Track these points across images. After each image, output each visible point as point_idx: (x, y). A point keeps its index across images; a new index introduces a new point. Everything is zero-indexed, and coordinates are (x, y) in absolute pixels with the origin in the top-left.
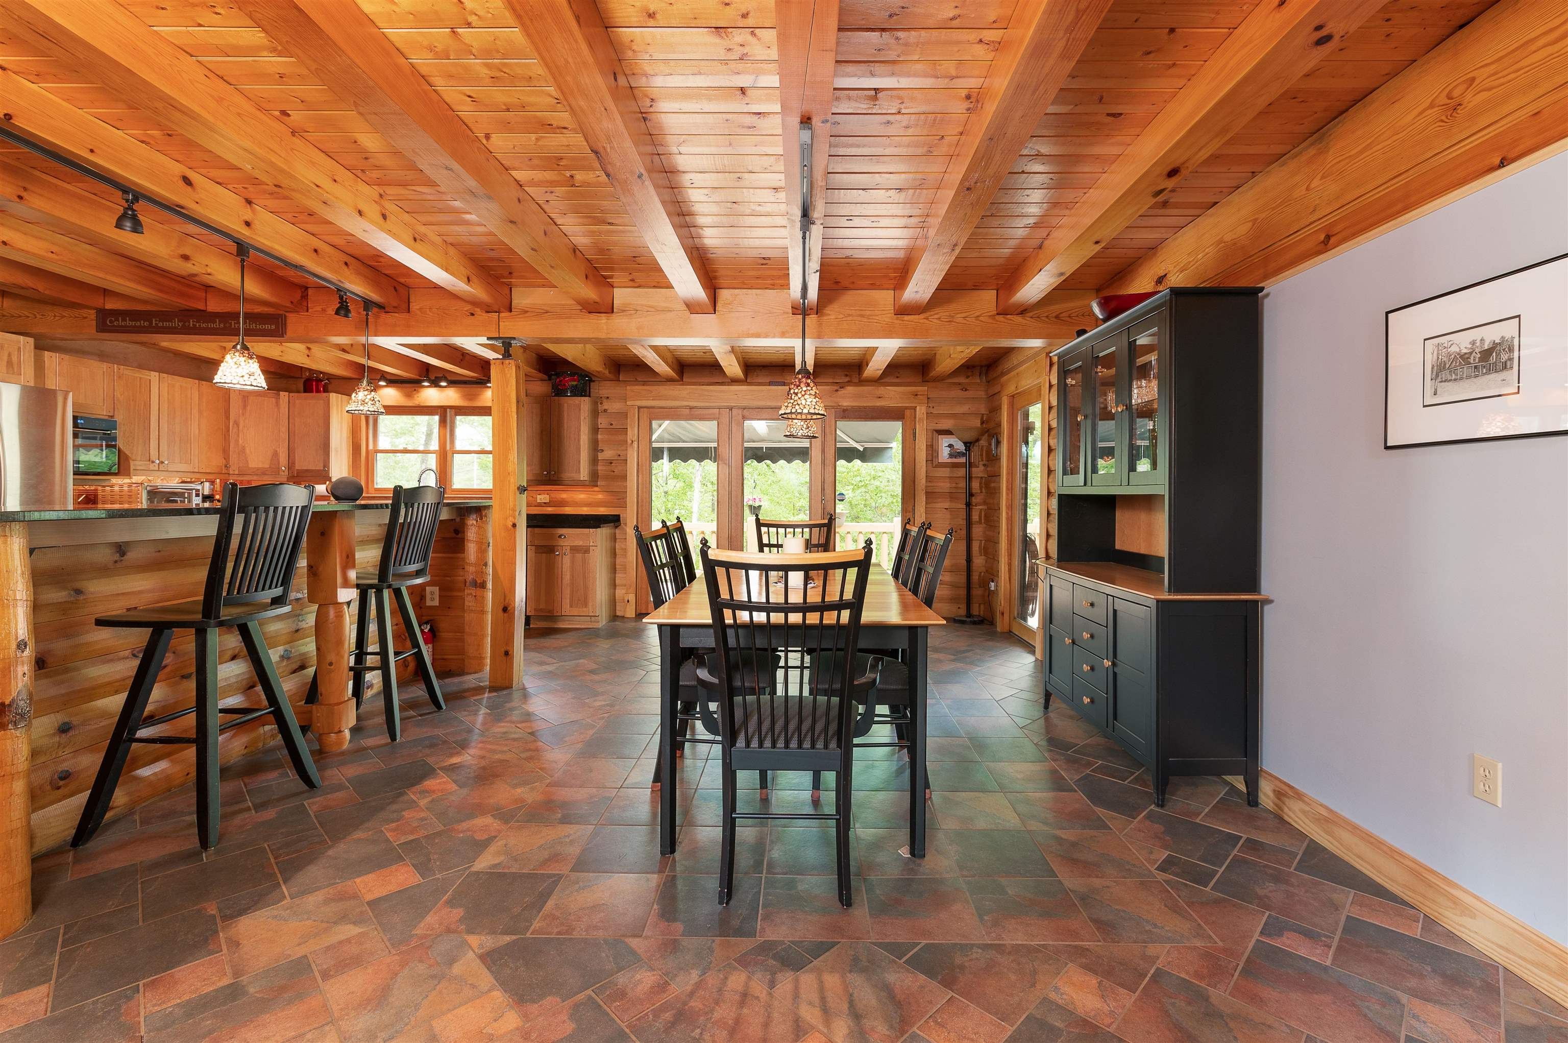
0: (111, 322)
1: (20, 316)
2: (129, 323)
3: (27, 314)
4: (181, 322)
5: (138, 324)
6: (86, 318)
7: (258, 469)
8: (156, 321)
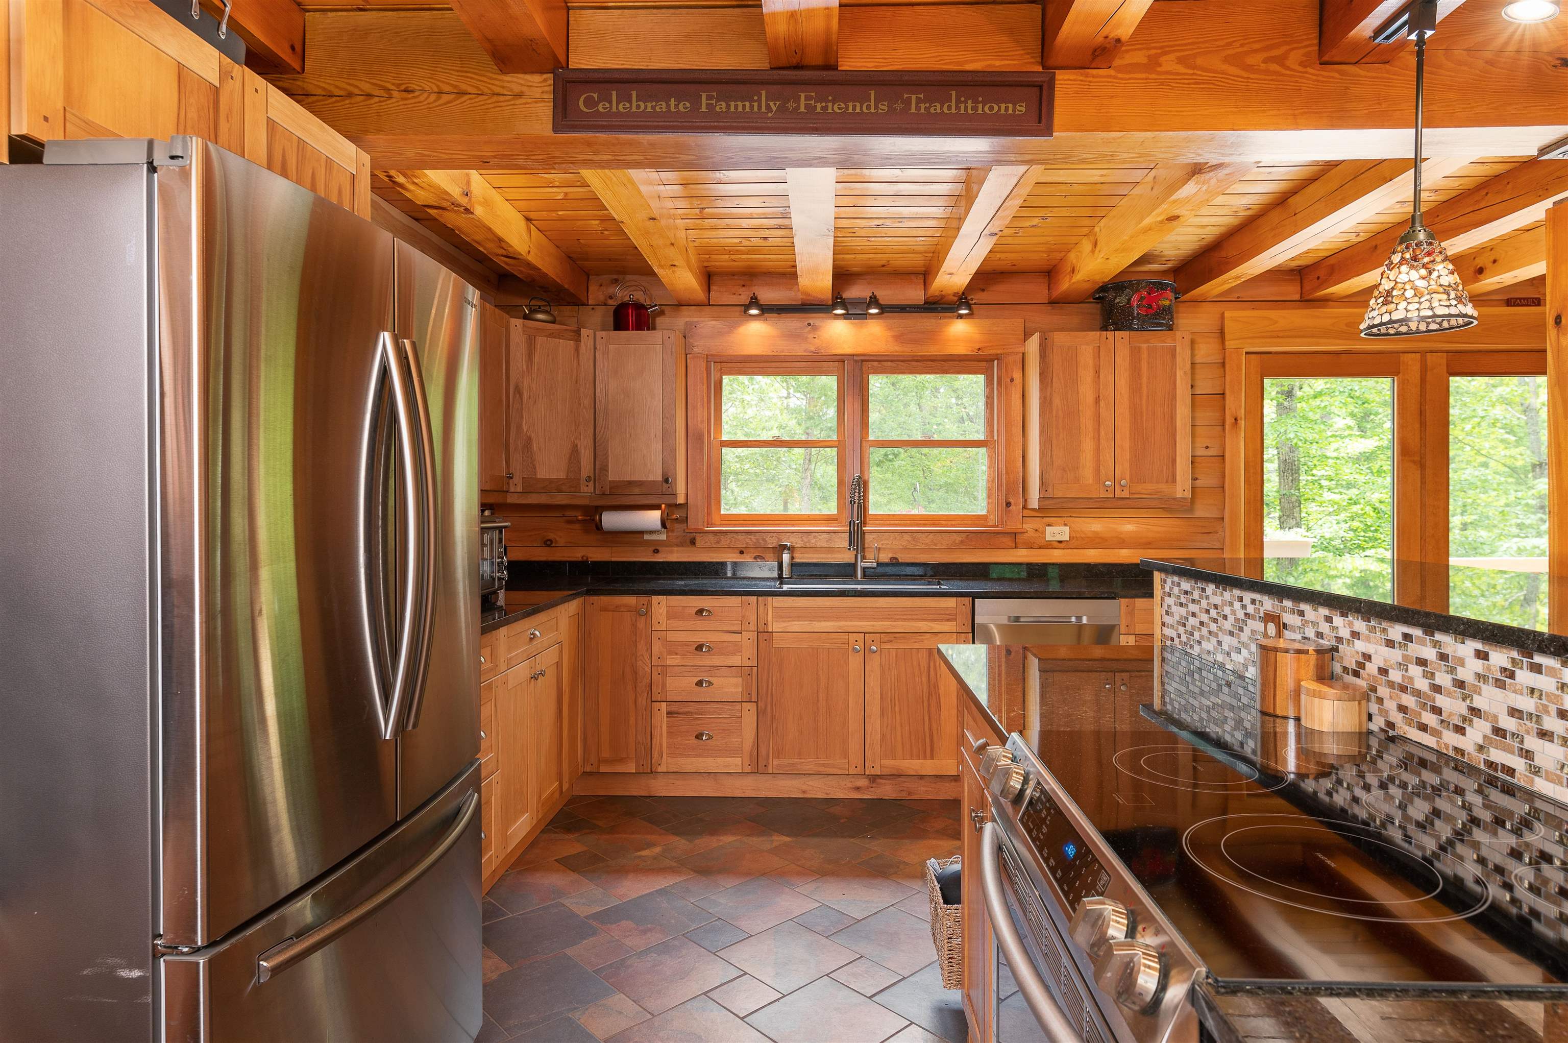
0: (589, 102)
1: (350, 95)
2: (636, 105)
3: (367, 87)
4: (775, 100)
5: (661, 107)
6: (520, 95)
7: (551, 481)
8: (709, 98)
